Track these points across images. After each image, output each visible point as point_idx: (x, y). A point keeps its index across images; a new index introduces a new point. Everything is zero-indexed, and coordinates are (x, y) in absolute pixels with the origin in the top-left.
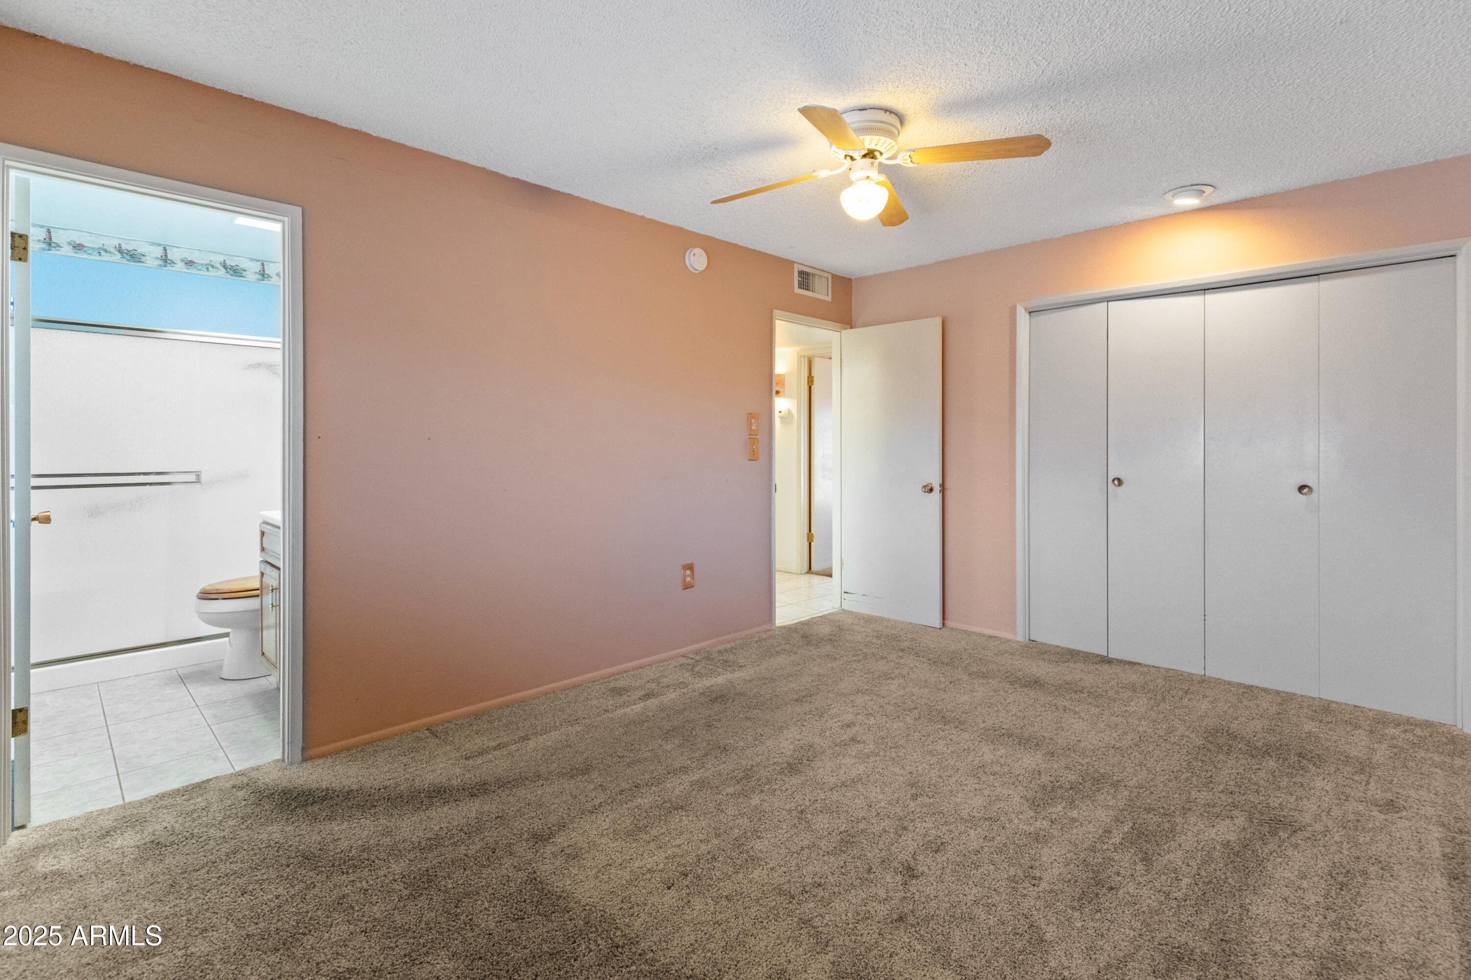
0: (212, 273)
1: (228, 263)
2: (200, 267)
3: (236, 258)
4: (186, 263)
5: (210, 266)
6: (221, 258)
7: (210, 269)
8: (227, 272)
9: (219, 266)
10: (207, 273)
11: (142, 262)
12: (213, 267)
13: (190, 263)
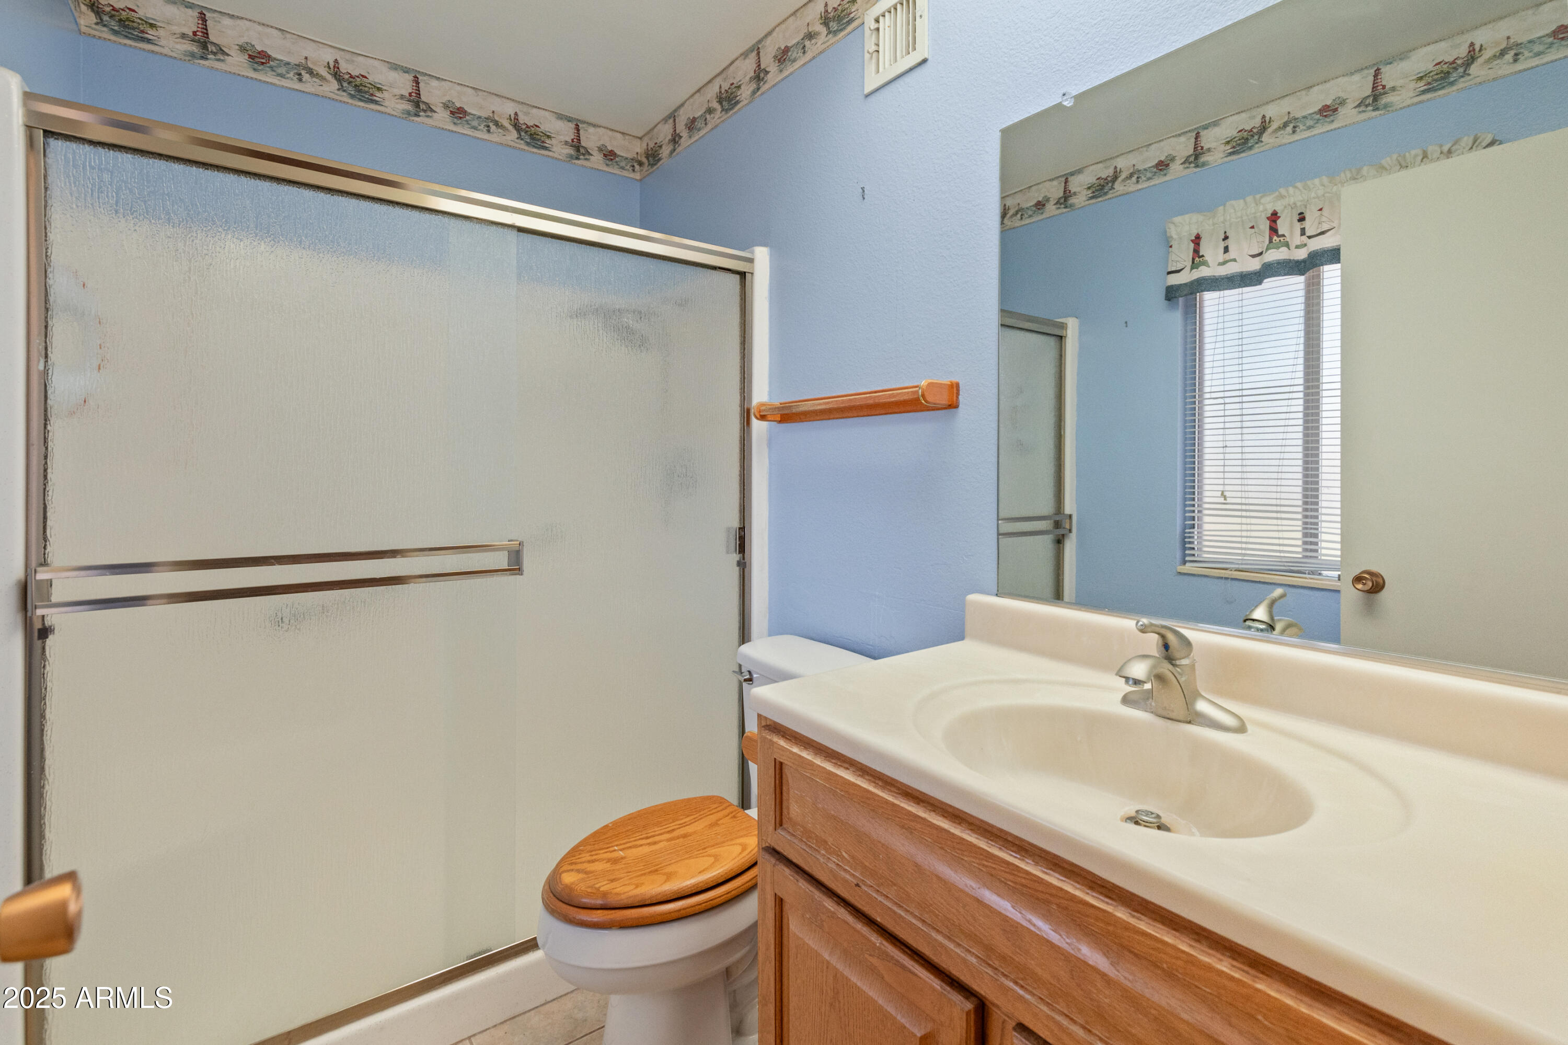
0: (496, 136)
1: (522, 119)
2: (475, 123)
3: (535, 111)
4: (452, 113)
5: (491, 122)
6: (509, 109)
7: (493, 128)
8: (520, 138)
9: (506, 123)
10: (486, 136)
11: (376, 102)
12: (497, 124)
13: (458, 113)
